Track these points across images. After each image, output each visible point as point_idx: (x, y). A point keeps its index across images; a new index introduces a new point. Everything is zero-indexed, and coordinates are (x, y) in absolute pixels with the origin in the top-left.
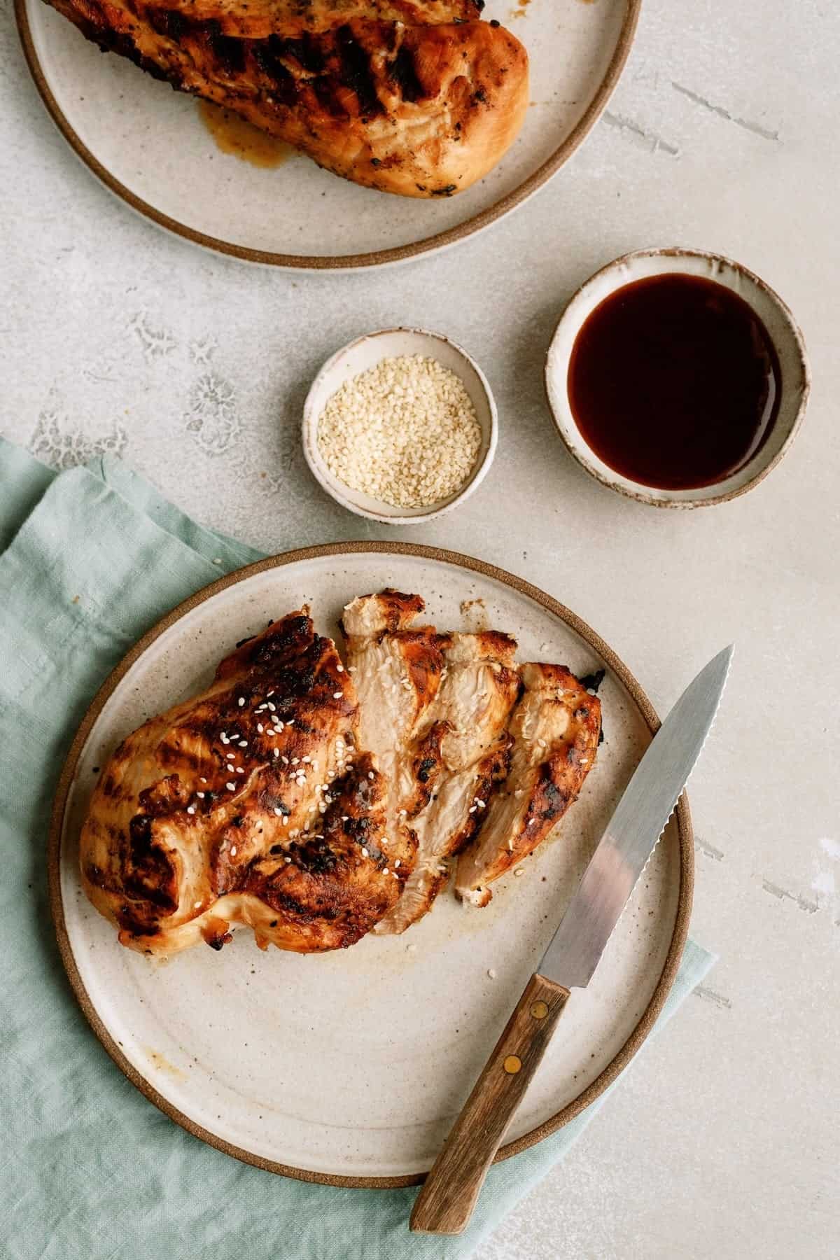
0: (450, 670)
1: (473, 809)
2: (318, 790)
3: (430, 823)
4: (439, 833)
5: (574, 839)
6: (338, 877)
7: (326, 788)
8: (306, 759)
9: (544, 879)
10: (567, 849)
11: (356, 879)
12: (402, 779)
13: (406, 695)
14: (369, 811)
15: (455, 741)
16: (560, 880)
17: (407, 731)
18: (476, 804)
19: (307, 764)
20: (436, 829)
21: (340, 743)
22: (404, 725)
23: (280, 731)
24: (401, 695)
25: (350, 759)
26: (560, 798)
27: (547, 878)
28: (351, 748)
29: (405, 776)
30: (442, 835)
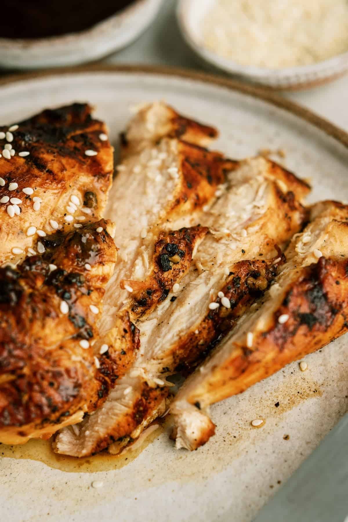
0: (229, 188)
1: (214, 306)
2: (32, 231)
3: (159, 326)
4: (166, 334)
5: (335, 400)
6: (19, 321)
7: (42, 234)
8: (28, 191)
9: (286, 438)
10: (324, 410)
11: (42, 334)
12: (139, 262)
13: (170, 184)
14: (85, 269)
15: (215, 245)
16: (308, 443)
17: (160, 218)
18: (219, 302)
19: (28, 197)
20: (164, 330)
21: (77, 200)
22: (159, 213)
23: (9, 158)
24: (165, 185)
25: (83, 219)
26: (327, 308)
27: (291, 437)
28: (88, 211)
29: (143, 260)
30: (169, 336)
